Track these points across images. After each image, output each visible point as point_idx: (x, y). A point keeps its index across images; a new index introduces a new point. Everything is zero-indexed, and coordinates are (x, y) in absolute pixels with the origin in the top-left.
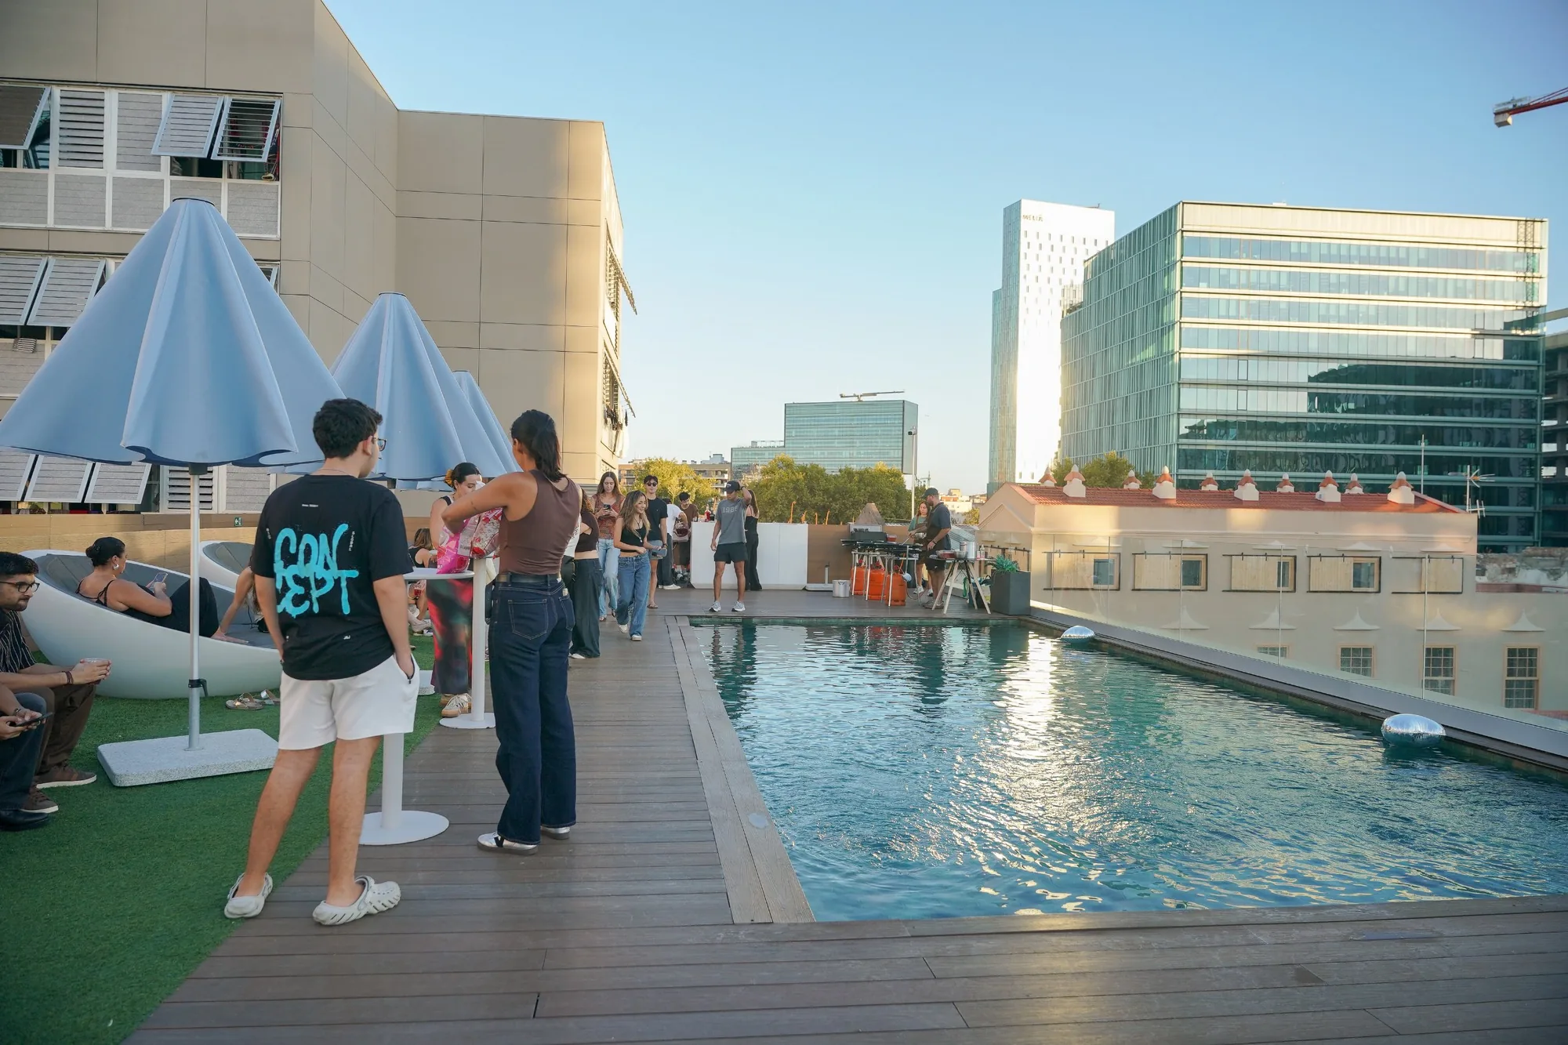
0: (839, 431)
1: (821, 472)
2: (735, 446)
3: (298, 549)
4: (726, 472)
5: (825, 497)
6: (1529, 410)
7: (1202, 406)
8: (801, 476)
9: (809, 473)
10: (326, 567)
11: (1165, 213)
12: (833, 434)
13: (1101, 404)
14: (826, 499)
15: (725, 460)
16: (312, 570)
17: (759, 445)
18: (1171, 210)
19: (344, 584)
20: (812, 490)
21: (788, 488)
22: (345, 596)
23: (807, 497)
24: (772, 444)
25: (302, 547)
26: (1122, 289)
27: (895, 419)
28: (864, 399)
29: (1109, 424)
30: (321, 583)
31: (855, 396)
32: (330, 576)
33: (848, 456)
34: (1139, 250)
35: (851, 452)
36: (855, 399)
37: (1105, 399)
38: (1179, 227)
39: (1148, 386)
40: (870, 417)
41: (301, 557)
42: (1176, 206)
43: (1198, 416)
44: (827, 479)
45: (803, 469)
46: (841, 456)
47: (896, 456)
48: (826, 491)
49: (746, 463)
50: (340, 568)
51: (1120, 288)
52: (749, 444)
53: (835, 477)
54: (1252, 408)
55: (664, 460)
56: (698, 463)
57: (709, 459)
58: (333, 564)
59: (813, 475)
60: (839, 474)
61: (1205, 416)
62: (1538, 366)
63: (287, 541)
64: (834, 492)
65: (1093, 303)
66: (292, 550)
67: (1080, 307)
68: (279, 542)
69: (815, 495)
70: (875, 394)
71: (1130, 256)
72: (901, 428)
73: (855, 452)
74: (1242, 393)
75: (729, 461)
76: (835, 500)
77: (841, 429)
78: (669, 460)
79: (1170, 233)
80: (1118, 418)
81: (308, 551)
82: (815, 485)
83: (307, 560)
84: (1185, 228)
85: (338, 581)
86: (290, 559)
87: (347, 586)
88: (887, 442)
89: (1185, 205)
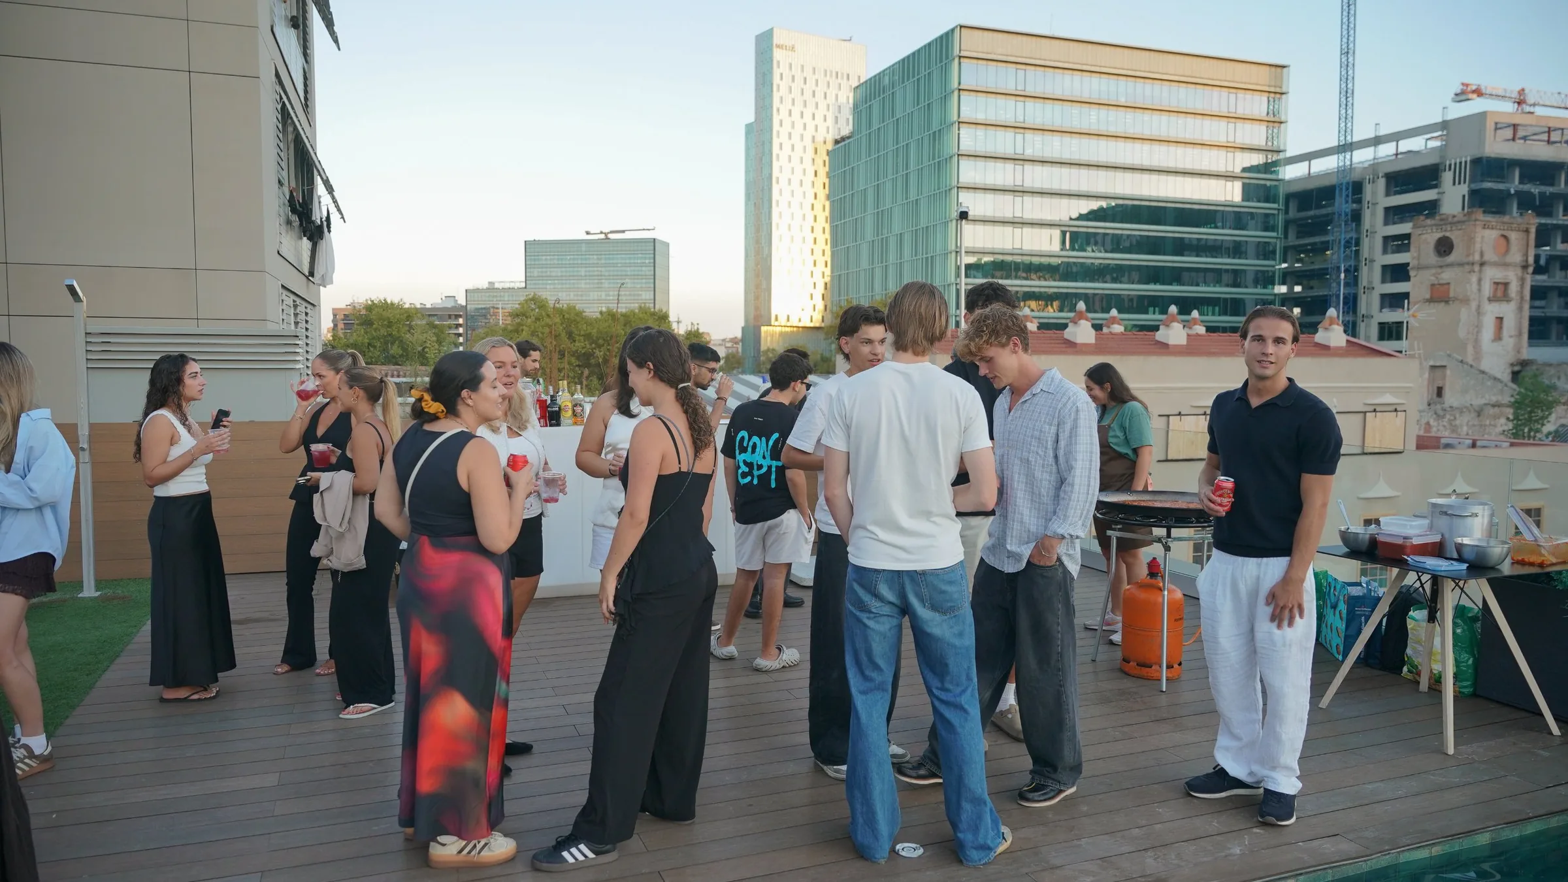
0: (586, 271)
1: (579, 314)
2: (470, 287)
3: (748, 444)
4: (460, 316)
5: (586, 343)
6: (1265, 252)
7: (979, 244)
8: (558, 320)
9: (567, 316)
10: (764, 457)
11: (941, 37)
12: (580, 274)
13: (873, 241)
14: (588, 346)
15: (459, 302)
16: (757, 458)
17: (497, 286)
18: (947, 34)
19: (774, 469)
20: (570, 336)
21: (543, 333)
22: (773, 477)
23: (565, 343)
24: (512, 285)
25: (751, 444)
26: (895, 119)
27: (645, 258)
28: (611, 236)
29: (882, 263)
30: (760, 467)
31: (601, 233)
32: (766, 463)
33: (596, 298)
34: (914, 77)
35: (599, 293)
36: (603, 236)
37: (878, 236)
38: (956, 52)
39: (923, 223)
40: (619, 256)
41: (750, 449)
42: (953, 30)
43: (976, 254)
44: (589, 322)
45: (560, 312)
46: (588, 298)
47: (648, 297)
48: (588, 336)
49: (483, 306)
50: (772, 459)
51: (893, 117)
52: (486, 286)
53: (596, 320)
54: (1028, 247)
55: (389, 302)
56: (429, 306)
57: (440, 301)
58: (768, 455)
59: (571, 320)
60: (599, 316)
61: (982, 255)
62: (1279, 210)
63: (743, 438)
64: (597, 337)
65: (864, 133)
66: (745, 445)
67: (849, 138)
68: (738, 439)
69: (575, 341)
70: (623, 232)
71: (903, 82)
72: (652, 268)
73: (603, 294)
74: (1018, 231)
75: (464, 304)
76: (599, 346)
77: (588, 269)
78: (396, 301)
79: (947, 58)
80: (892, 258)
81: (754, 447)
82: (574, 330)
83: (753, 451)
84: (963, 54)
85: (770, 467)
86: (743, 450)
87: (776, 471)
88: (637, 283)
89: (963, 29)
